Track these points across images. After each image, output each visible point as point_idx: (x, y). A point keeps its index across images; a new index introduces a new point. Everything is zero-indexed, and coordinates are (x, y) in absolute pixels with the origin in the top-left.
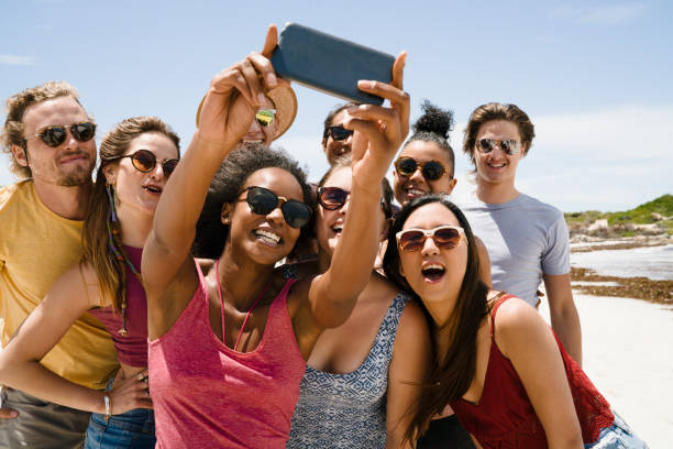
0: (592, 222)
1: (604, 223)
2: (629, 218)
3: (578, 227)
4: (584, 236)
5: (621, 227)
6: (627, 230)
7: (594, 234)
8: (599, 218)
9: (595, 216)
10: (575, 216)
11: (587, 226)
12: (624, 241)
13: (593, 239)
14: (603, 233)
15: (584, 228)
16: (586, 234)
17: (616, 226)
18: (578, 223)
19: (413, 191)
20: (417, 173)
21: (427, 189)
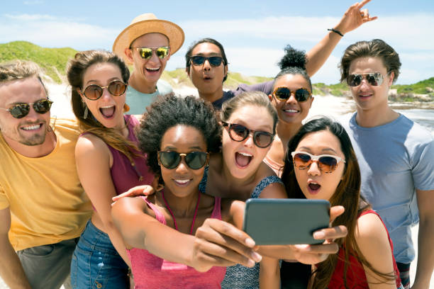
1: (394, 92)
2: (411, 90)
5: (405, 95)
14: (393, 98)
17: (402, 94)
19: (290, 111)
20: (292, 98)
21: (298, 108)
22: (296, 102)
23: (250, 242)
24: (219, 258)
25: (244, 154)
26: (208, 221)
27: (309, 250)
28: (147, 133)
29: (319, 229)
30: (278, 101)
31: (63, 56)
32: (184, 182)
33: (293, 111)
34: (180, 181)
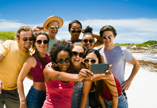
0: (132, 46)
1: (135, 46)
2: (141, 46)
3: (129, 47)
4: (130, 49)
5: (139, 48)
6: (140, 48)
7: (133, 49)
8: (134, 45)
9: (133, 45)
10: (128, 44)
11: (131, 47)
12: (140, 51)
13: (132, 50)
14: (135, 49)
15: (130, 47)
16: (131, 49)
17: (138, 47)
18: (129, 46)
19: (88, 46)
20: (88, 42)
21: (90, 45)
22: (89, 43)
23: (92, 74)
24: (86, 77)
25: (77, 60)
26: (83, 69)
27: (105, 75)
28: (52, 54)
29: (107, 70)
30: (84, 43)
31: (10, 35)
32: (65, 67)
33: (89, 46)
34: (64, 67)
